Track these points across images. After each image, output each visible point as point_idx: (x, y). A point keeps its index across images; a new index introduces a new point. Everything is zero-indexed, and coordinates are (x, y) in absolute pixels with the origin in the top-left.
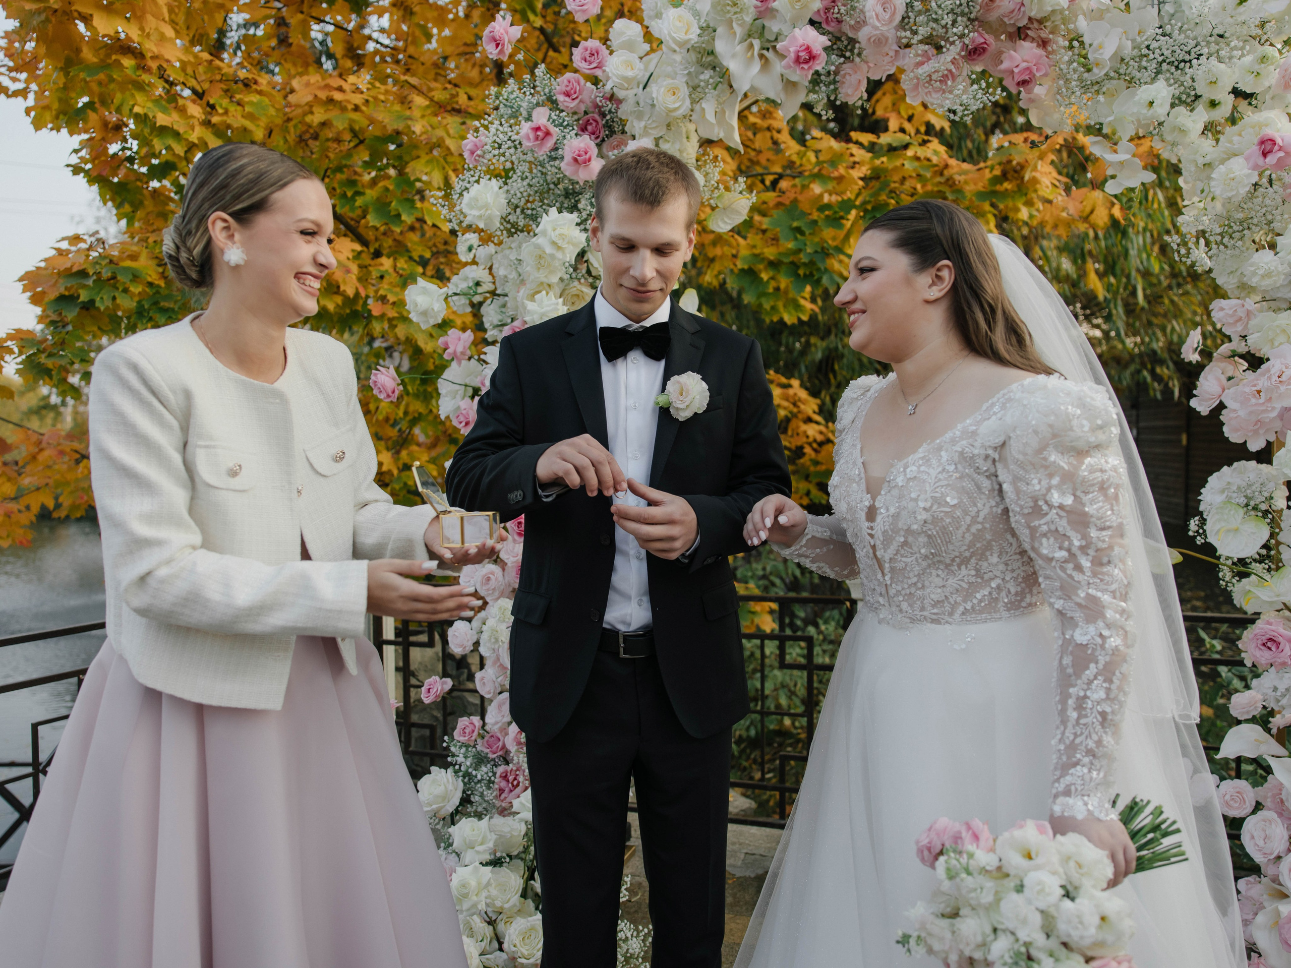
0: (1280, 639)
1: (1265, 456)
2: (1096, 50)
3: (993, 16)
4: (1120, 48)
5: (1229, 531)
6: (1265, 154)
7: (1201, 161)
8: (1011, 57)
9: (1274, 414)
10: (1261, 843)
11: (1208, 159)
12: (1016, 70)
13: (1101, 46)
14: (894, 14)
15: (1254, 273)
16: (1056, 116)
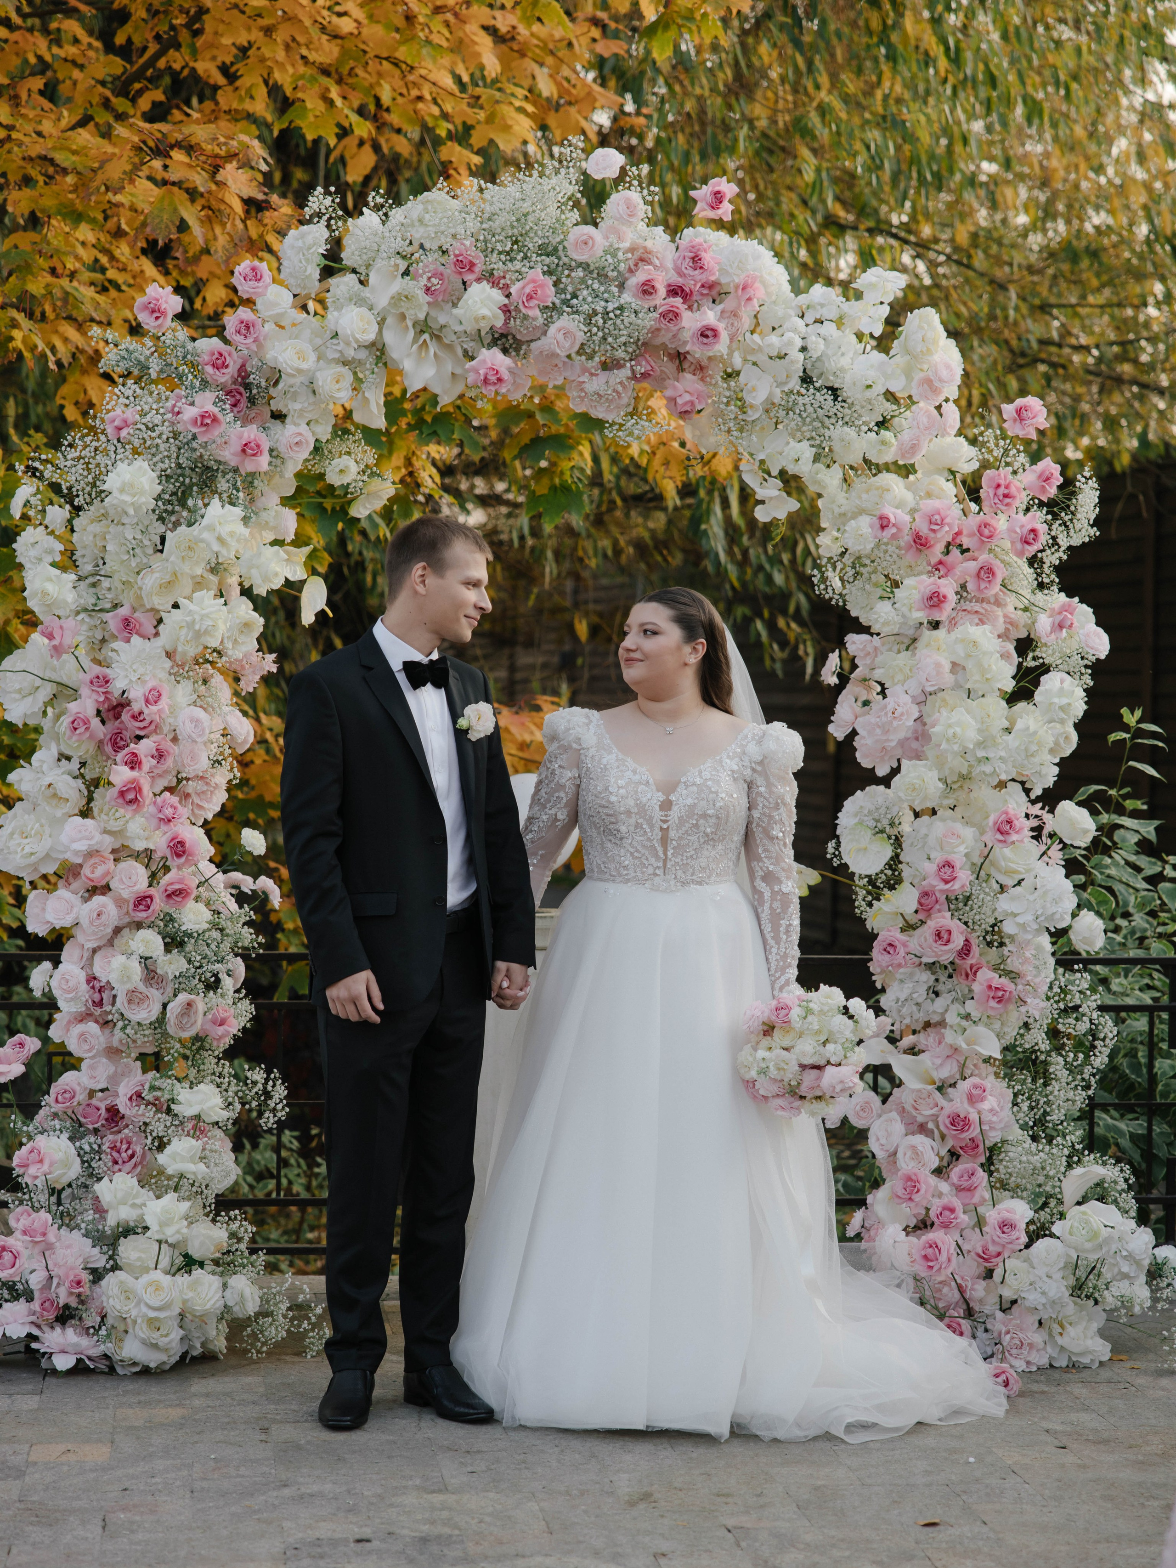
0: (896, 943)
1: (886, 781)
2: (750, 392)
3: (658, 341)
4: (771, 394)
5: (859, 850)
6: (883, 527)
7: (837, 511)
8: (675, 387)
9: (893, 744)
10: (883, 1141)
11: (843, 510)
12: (680, 401)
13: (754, 389)
14: (573, 343)
15: (877, 620)
16: (712, 440)
